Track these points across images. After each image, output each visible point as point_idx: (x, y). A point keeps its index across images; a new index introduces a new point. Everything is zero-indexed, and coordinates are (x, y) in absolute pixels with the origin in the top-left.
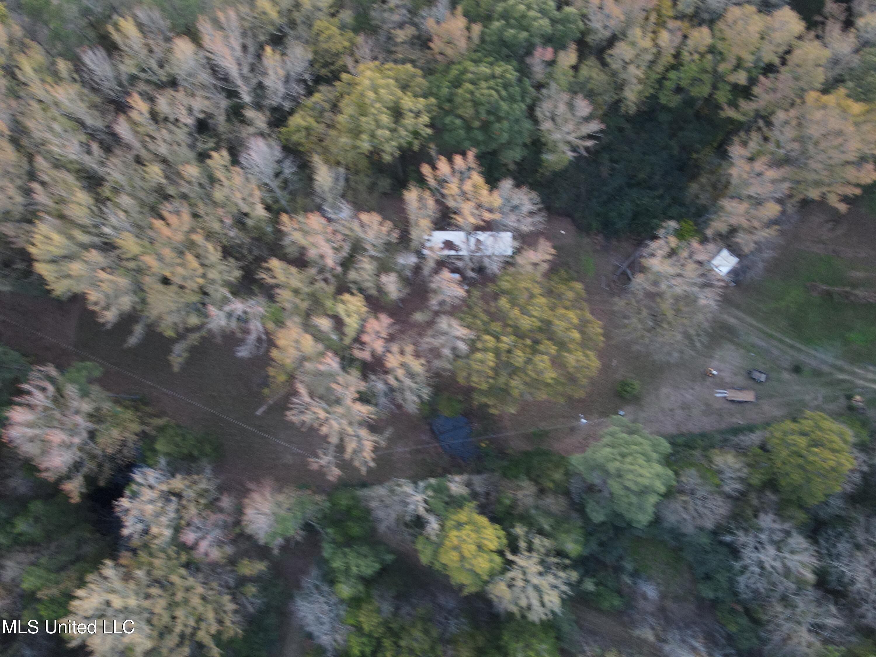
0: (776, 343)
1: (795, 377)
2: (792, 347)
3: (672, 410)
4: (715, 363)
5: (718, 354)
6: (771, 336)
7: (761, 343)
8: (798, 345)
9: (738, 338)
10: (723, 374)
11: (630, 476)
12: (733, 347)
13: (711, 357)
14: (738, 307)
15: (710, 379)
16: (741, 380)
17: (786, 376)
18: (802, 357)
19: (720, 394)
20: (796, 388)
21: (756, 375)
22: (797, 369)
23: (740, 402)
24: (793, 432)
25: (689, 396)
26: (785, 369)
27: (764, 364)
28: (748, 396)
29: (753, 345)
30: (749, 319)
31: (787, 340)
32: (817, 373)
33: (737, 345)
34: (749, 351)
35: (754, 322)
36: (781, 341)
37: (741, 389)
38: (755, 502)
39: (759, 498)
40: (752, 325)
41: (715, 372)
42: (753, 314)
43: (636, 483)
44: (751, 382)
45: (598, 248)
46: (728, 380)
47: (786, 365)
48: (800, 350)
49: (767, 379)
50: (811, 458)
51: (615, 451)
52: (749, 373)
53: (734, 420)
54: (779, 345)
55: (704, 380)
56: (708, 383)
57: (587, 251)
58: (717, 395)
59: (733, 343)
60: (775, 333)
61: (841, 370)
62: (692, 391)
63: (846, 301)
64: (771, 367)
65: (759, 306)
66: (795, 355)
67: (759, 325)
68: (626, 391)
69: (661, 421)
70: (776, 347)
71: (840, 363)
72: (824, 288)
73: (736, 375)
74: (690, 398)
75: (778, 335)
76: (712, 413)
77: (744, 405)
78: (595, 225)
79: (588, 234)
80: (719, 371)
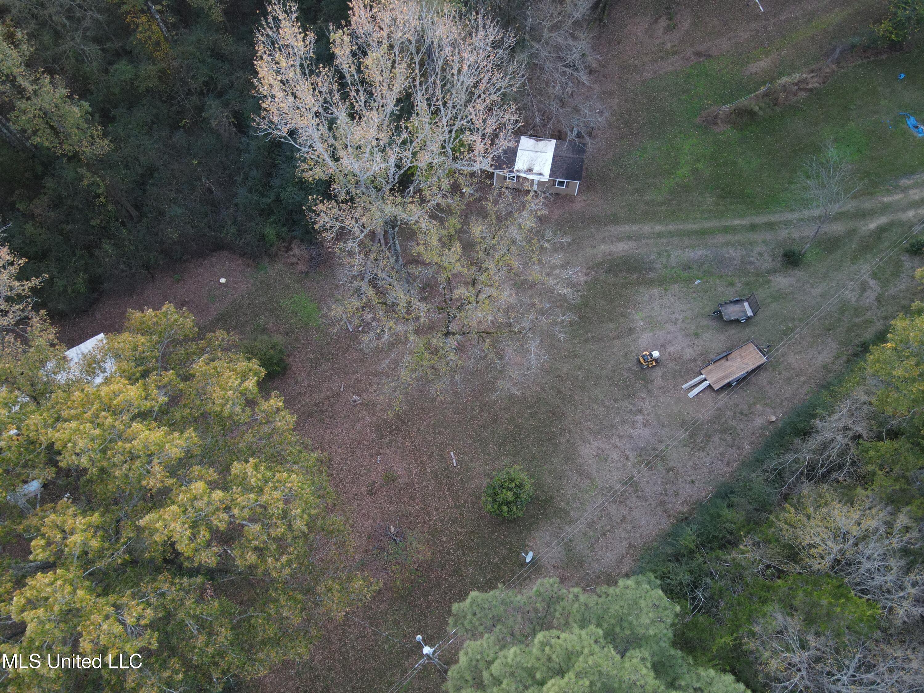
0: (721, 239)
1: (799, 273)
2: (753, 228)
3: (630, 482)
4: (645, 338)
5: (638, 319)
6: (703, 233)
7: (700, 253)
8: (759, 220)
9: (651, 269)
10: (671, 349)
12: (655, 291)
13: (631, 331)
14: (615, 220)
15: (658, 372)
16: (713, 339)
17: (782, 281)
18: (783, 234)
19: (696, 389)
20: (817, 291)
21: (731, 312)
22: (792, 259)
23: (741, 381)
25: (642, 432)
26: (774, 271)
27: (731, 284)
28: (748, 359)
29: (686, 267)
30: (647, 228)
31: (737, 222)
32: (830, 244)
33: (661, 281)
34: (691, 280)
35: (658, 228)
36: (726, 230)
37: (725, 355)
40: (659, 235)
41: (656, 354)
42: (647, 216)
44: (733, 331)
45: (302, 267)
46: (689, 353)
47: (767, 263)
48: (770, 226)
49: (755, 308)
52: (718, 316)
53: (759, 421)
54: (729, 237)
55: (647, 381)
56: (659, 382)
57: (287, 287)
58: (692, 394)
59: (651, 283)
60: (707, 225)
61: (862, 215)
62: (639, 418)
63: (778, 109)
64: (747, 284)
65: (648, 197)
66: (769, 236)
67: (672, 227)
68: (508, 504)
69: (624, 519)
70: (727, 244)
71: (850, 206)
72: (727, 108)
73: (696, 335)
74: (644, 432)
75: (715, 223)
76: (708, 437)
77: (753, 379)
78: (270, 232)
79: (273, 257)
80: (662, 347)
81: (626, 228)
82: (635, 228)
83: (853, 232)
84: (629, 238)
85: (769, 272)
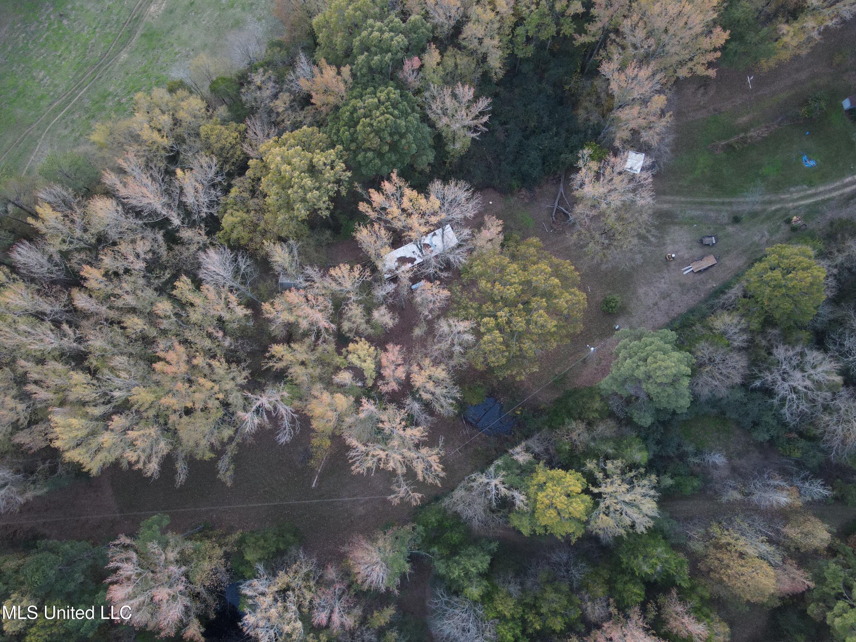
0: (709, 207)
1: (738, 226)
2: (723, 203)
3: (656, 304)
4: (670, 248)
5: (668, 239)
6: (702, 203)
7: (698, 213)
8: (727, 200)
9: (676, 218)
10: (680, 254)
11: (659, 373)
12: (677, 228)
13: (664, 244)
15: (673, 263)
16: (697, 251)
17: (730, 229)
18: (735, 208)
19: (687, 271)
20: (744, 235)
21: (707, 241)
22: (736, 220)
23: (705, 269)
24: (765, 271)
25: (663, 286)
26: (728, 224)
27: (709, 228)
28: (709, 261)
29: (692, 219)
30: (677, 199)
31: (717, 200)
32: (754, 215)
33: (681, 224)
34: (693, 224)
35: (683, 199)
36: (712, 203)
37: (701, 258)
38: (764, 343)
39: (764, 338)
40: (683, 202)
41: (673, 255)
42: (678, 193)
43: (666, 376)
44: (706, 248)
45: (526, 201)
46: (686, 256)
47: (726, 220)
48: (730, 204)
49: (717, 240)
50: (790, 284)
51: (635, 359)
52: (701, 241)
53: (709, 286)
54: (712, 207)
55: (668, 266)
56: (673, 267)
57: (519, 209)
58: (685, 273)
59: (675, 224)
60: (704, 200)
61: (770, 203)
62: (663, 280)
63: (746, 145)
64: (716, 228)
65: (680, 183)
66: (729, 208)
67: (688, 199)
68: (612, 307)
69: (652, 317)
70: (711, 210)
71: (767, 197)
72: (723, 143)
73: (691, 249)
74: (664, 286)
75: (707, 199)
76: (688, 290)
77: (710, 270)
78: (514, 183)
79: (512, 194)
80: (676, 252)
81: (668, 198)
82: (672, 198)
83: (764, 210)
84: (669, 202)
85: (726, 224)
